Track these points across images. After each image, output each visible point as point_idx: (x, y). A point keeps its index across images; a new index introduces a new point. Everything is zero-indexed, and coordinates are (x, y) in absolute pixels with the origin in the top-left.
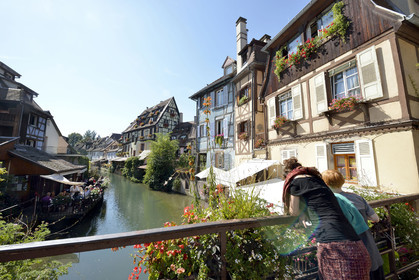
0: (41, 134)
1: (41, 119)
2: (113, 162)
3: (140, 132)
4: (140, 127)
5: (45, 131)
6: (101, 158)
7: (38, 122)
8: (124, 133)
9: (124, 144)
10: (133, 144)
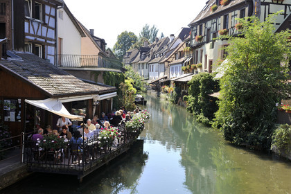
0: (51, 34)
1: (47, 9)
2: (177, 83)
3: (221, 20)
4: (222, 8)
5: (55, 29)
6: (162, 75)
7: (44, 14)
8: (192, 25)
9: (193, 48)
10: (208, 46)
